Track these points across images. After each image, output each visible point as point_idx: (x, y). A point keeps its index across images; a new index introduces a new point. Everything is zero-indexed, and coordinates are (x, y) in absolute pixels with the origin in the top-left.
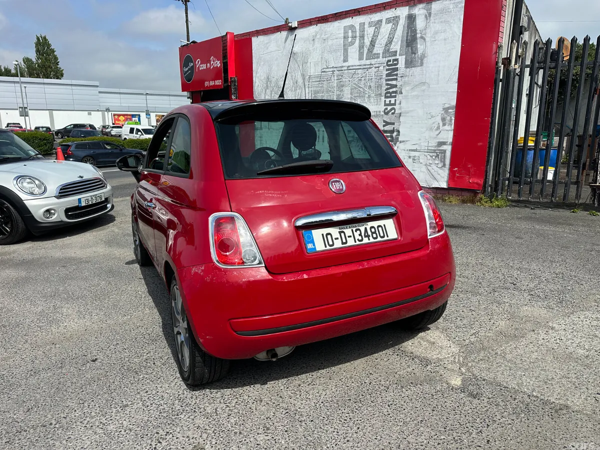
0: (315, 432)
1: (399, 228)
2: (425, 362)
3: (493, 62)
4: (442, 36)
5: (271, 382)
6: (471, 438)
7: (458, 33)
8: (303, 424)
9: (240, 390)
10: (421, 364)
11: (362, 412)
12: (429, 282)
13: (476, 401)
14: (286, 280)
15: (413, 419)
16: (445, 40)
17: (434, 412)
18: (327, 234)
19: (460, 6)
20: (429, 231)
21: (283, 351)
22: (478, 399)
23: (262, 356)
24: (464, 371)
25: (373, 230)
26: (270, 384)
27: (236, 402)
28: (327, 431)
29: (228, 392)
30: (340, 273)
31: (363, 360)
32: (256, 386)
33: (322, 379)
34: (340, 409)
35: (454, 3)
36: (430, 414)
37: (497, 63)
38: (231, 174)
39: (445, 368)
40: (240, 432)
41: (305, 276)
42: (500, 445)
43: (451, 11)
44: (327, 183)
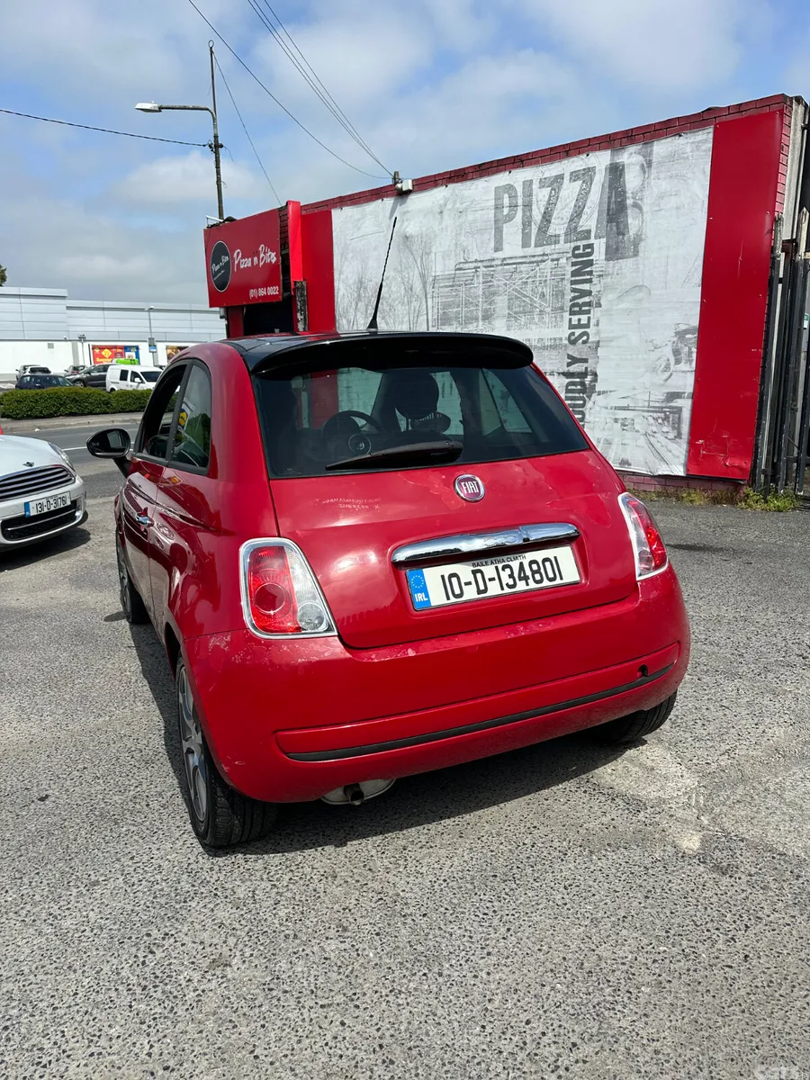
0: (431, 936)
1: (583, 562)
2: (635, 805)
3: (766, 249)
4: (673, 201)
5: (354, 842)
6: (714, 950)
7: (701, 197)
8: (409, 921)
9: (298, 856)
10: (628, 809)
11: (517, 899)
12: (639, 660)
13: (725, 880)
14: (376, 661)
15: (609, 913)
16: (678, 208)
17: (650, 901)
18: (452, 576)
19: (704, 148)
20: (638, 567)
21: (373, 787)
22: (731, 877)
23: (335, 796)
24: (706, 822)
25: (535, 567)
26: (353, 845)
27: (291, 879)
28: (451, 935)
29: (275, 859)
30: (475, 646)
31: (522, 801)
32: (326, 848)
33: (445, 836)
34: (476, 894)
35: (693, 143)
36: (640, 903)
37: (773, 249)
38: (278, 469)
39: (672, 816)
40: (295, 935)
41: (411, 653)
42: (767, 965)
43: (688, 157)
44: (450, 483)
